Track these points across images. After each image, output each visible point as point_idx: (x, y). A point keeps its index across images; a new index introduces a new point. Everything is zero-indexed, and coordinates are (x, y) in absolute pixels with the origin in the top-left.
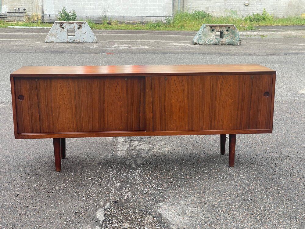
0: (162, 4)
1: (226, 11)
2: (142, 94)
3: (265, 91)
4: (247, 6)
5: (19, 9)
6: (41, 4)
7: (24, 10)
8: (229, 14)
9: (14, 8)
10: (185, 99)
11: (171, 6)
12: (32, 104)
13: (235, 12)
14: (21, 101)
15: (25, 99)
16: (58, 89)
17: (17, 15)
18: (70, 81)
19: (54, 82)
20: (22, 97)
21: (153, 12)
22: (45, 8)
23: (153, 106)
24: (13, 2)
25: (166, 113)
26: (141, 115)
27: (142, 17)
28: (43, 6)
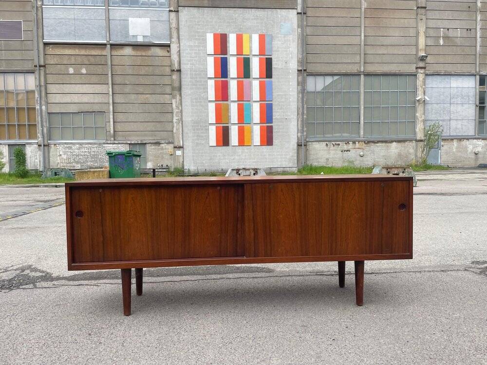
0: (288, 157)
1: (344, 162)
2: (240, 207)
3: (400, 203)
4: (362, 156)
5: (162, 166)
6: (182, 161)
7: (167, 166)
8: (346, 164)
9: (157, 164)
10: (297, 213)
11: (296, 158)
12: (94, 223)
13: (352, 162)
14: (80, 219)
15: (84, 217)
16: (129, 201)
17: (161, 170)
18: (146, 191)
19: (123, 193)
20: (80, 213)
21: (279, 163)
22: (185, 163)
23: (254, 223)
24: (157, 160)
25: (272, 233)
26: (238, 236)
27: (271, 168)
28: (183, 162)
